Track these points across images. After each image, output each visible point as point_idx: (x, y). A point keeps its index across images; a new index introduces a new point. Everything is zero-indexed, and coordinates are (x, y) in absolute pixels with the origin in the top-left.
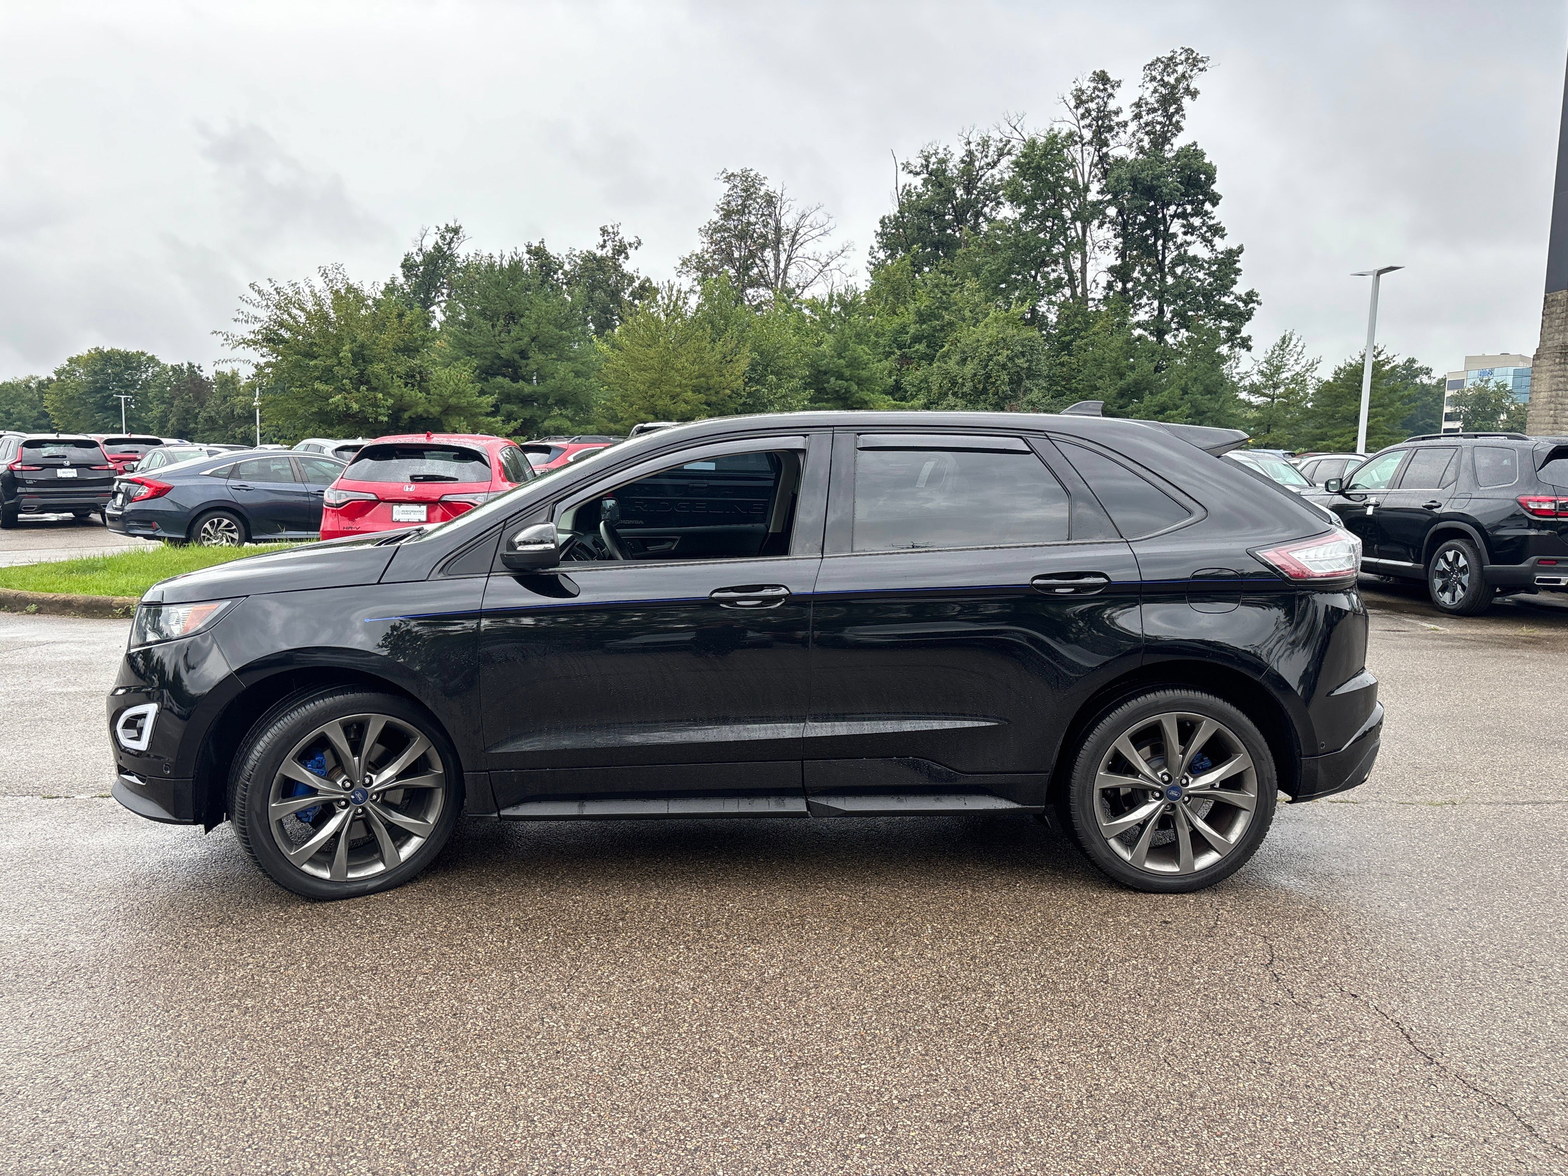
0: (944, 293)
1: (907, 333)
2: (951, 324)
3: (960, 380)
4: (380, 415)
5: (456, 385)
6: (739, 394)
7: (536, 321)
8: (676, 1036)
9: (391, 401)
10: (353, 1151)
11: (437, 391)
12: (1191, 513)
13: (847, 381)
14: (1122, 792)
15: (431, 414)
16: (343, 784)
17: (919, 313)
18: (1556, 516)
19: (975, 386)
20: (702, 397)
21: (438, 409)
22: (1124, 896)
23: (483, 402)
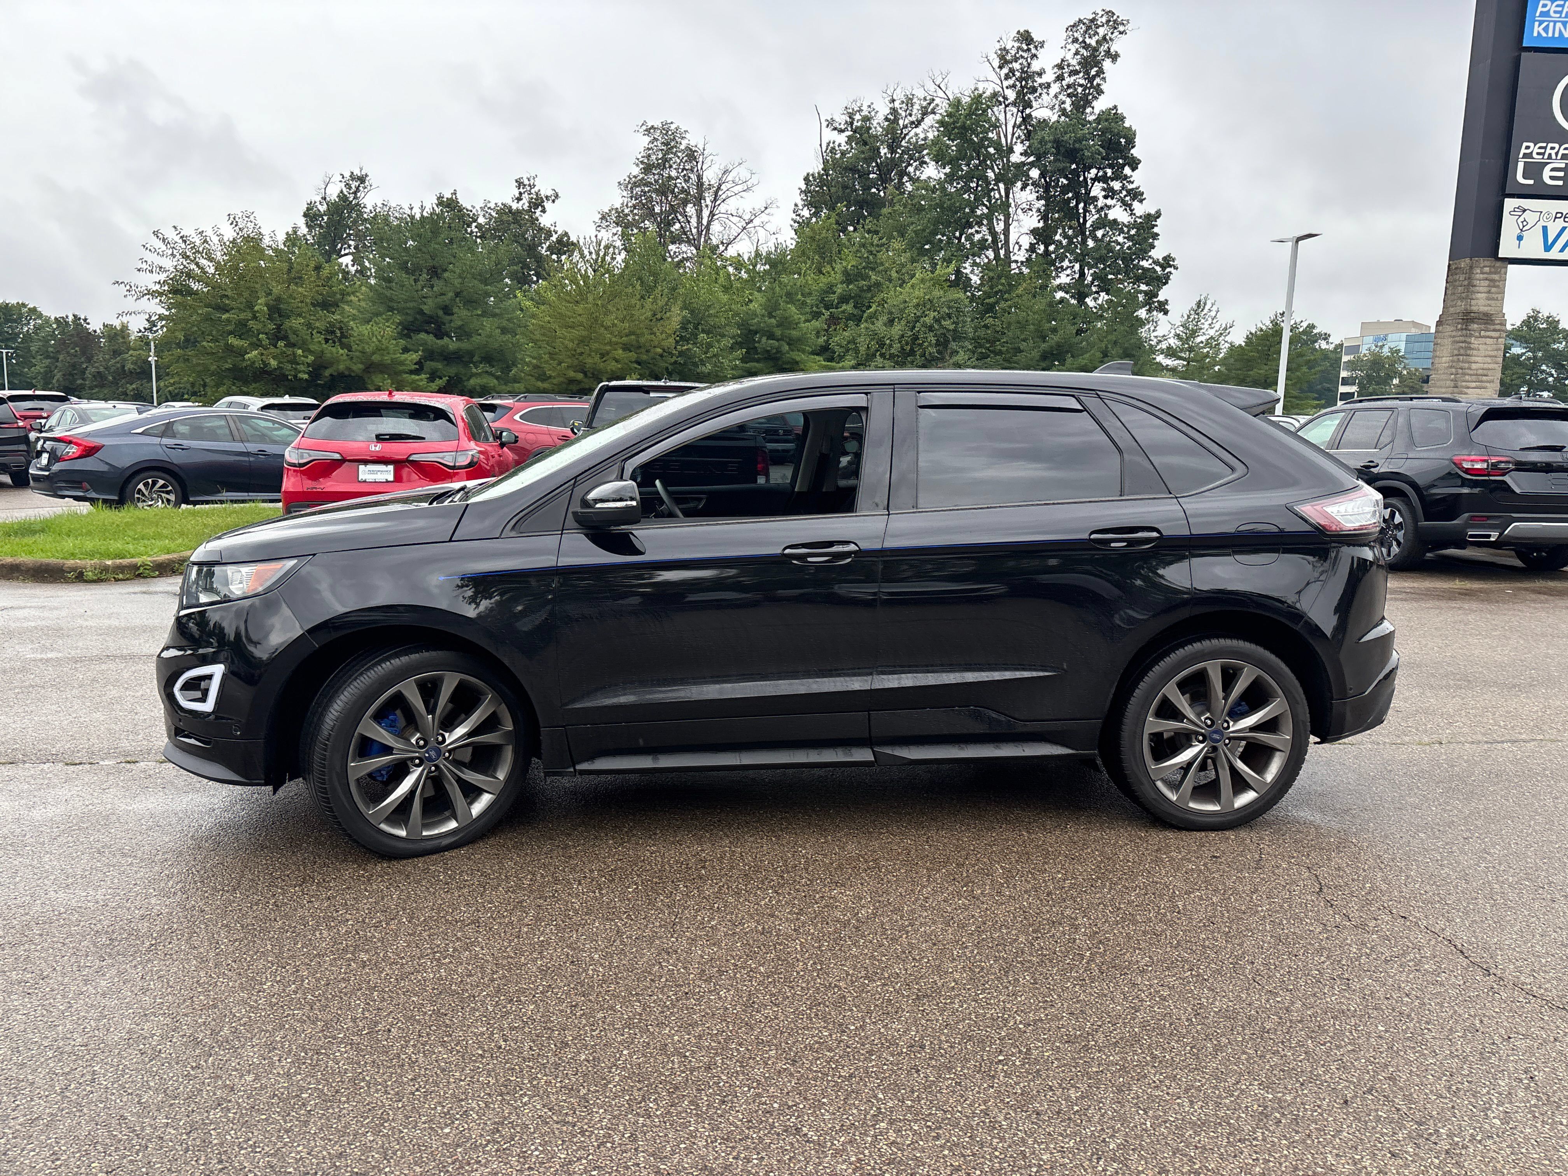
0: (871, 253)
1: (834, 293)
2: (878, 284)
3: (888, 342)
4: (300, 372)
5: (379, 341)
6: (671, 354)
7: (460, 276)
8: (795, 974)
9: (311, 358)
10: (521, 1090)
11: (359, 348)
12: (1233, 469)
13: (778, 340)
14: (1165, 736)
15: (353, 371)
16: (417, 743)
17: (845, 272)
18: (1489, 475)
19: (902, 348)
20: (633, 355)
21: (361, 366)
22: (1170, 834)
23: (406, 360)
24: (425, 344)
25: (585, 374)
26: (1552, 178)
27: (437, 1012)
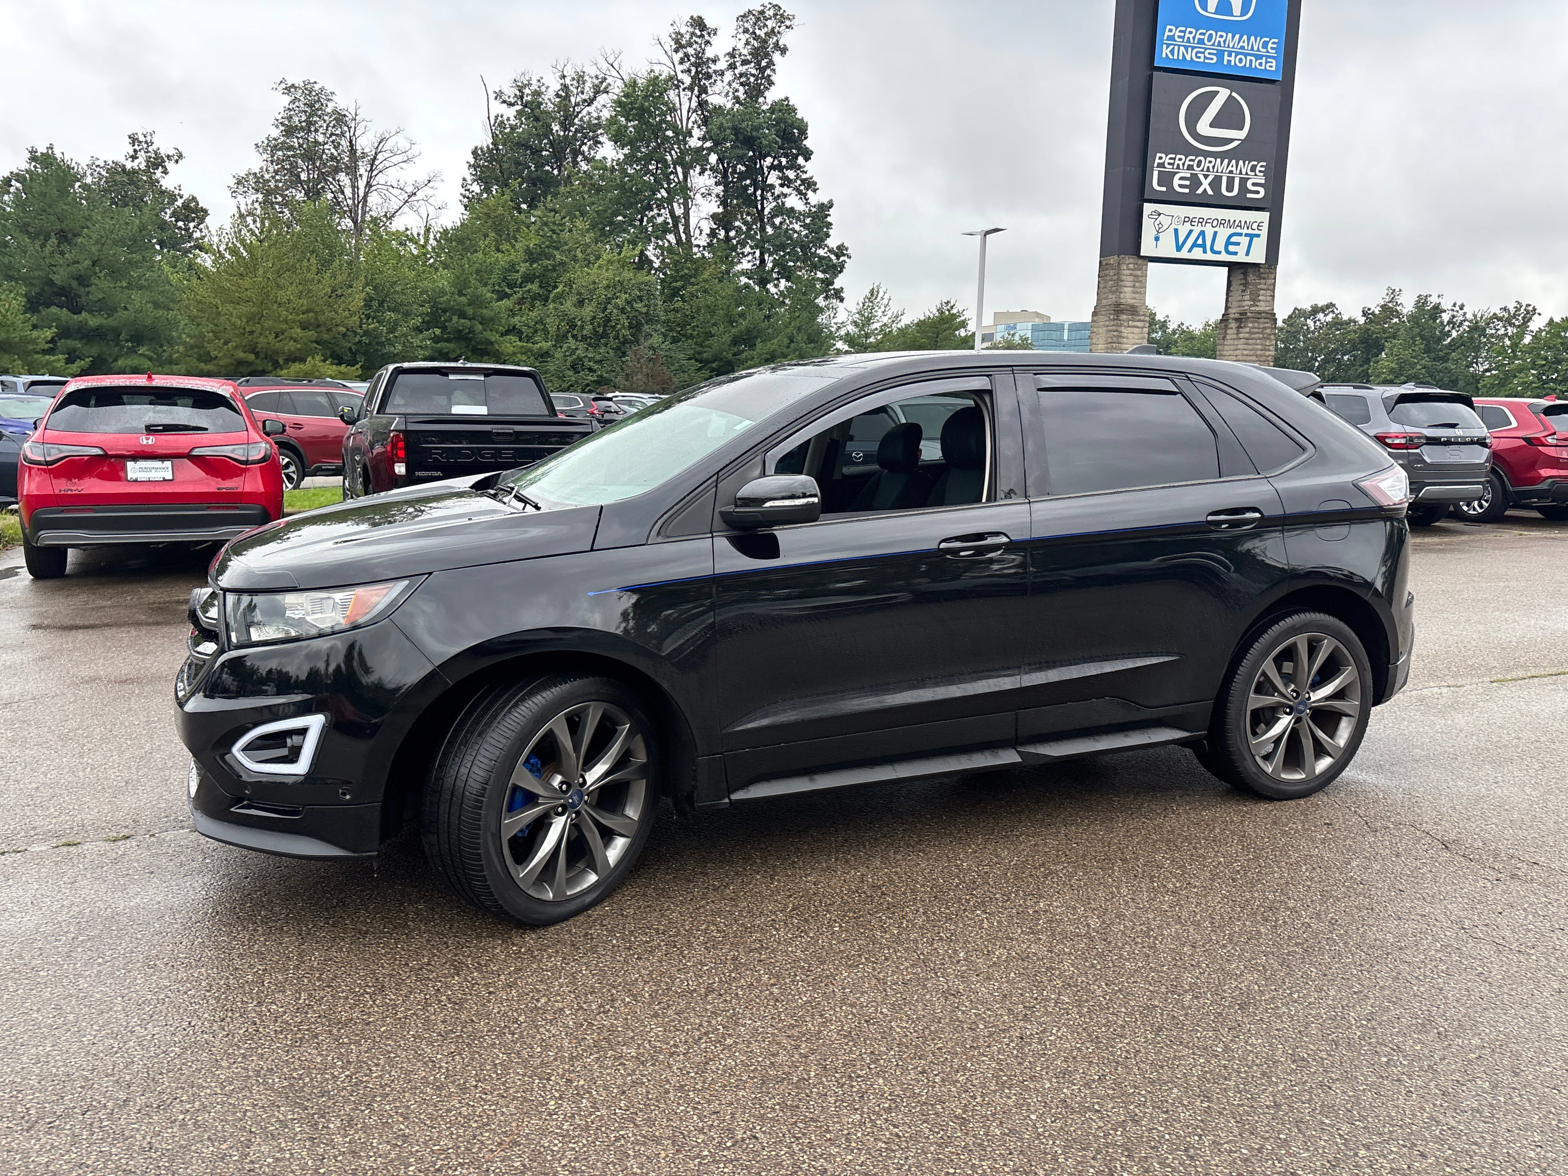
0: (554, 232)
1: (518, 271)
2: (562, 264)
3: (579, 323)
6: (354, 332)
8: (1102, 999)
12: (1304, 449)
13: (470, 319)
14: (1262, 711)
16: (561, 787)
17: (528, 251)
19: (594, 329)
20: (312, 334)
22: (1265, 806)
23: (39, 337)
24: (58, 319)
25: (257, 354)
26: (1180, 186)
27: (783, 1105)
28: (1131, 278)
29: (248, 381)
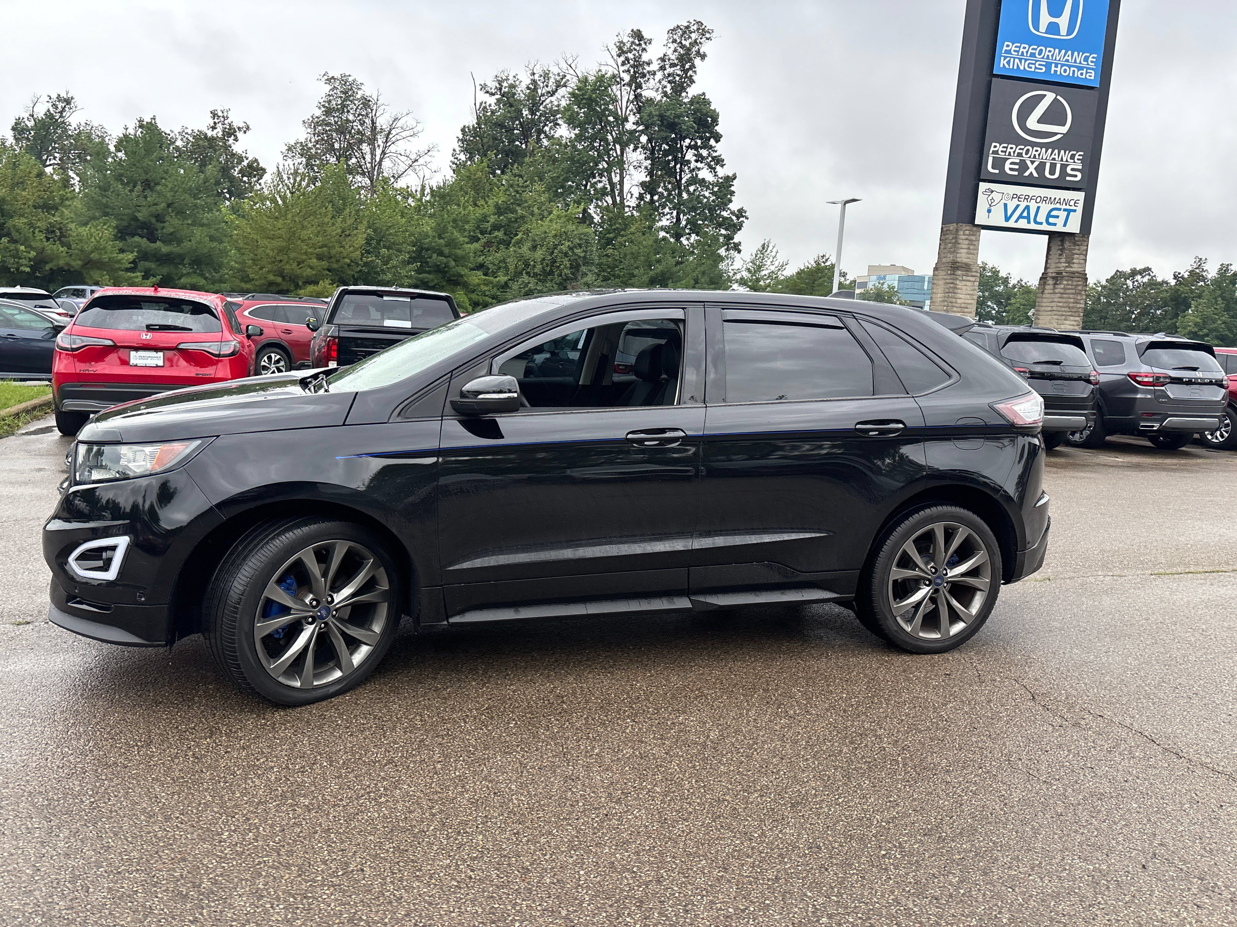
0: (517, 192)
1: (488, 222)
2: (523, 217)
3: (532, 263)
4: (22, 265)
5: (98, 242)
6: (357, 263)
7: (172, 190)
8: (686, 791)
9: (33, 254)
10: (509, 916)
11: (79, 247)
12: (950, 376)
13: (446, 257)
15: (73, 267)
16: (311, 603)
17: (497, 206)
19: (544, 268)
20: (325, 264)
21: (80, 263)
23: (123, 259)
24: (140, 246)
25: (284, 278)
26: (1011, 169)
27: (397, 849)
28: (967, 242)
29: (253, 296)
